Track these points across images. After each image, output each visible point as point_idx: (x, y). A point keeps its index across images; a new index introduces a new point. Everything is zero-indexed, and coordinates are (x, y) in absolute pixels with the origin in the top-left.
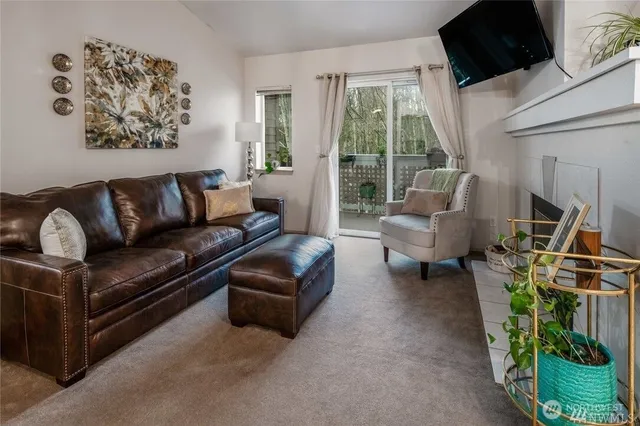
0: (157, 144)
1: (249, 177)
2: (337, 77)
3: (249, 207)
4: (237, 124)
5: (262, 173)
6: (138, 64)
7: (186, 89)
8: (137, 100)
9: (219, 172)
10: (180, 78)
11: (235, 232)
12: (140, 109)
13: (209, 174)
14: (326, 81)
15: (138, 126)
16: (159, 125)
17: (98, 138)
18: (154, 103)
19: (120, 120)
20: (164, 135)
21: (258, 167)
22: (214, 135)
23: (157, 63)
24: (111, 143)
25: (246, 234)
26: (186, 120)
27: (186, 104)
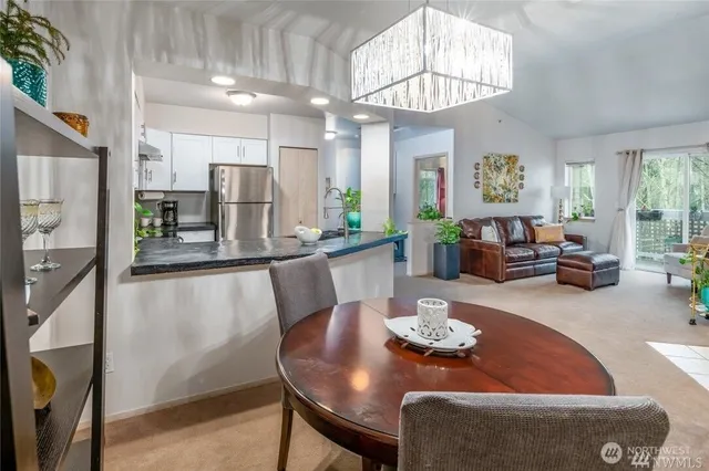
0: (509, 201)
1: (560, 222)
2: (635, 153)
3: (562, 238)
4: (552, 188)
5: (569, 220)
6: (503, 162)
7: (522, 169)
8: (501, 179)
9: (541, 217)
10: (519, 164)
11: (556, 249)
12: (502, 183)
13: (536, 218)
14: (624, 155)
15: (501, 191)
16: (510, 191)
17: (488, 198)
18: (508, 181)
19: (495, 189)
20: (512, 196)
21: (566, 216)
22: (536, 194)
23: (510, 158)
24: (492, 200)
25: (562, 251)
26: (521, 186)
27: (522, 178)
